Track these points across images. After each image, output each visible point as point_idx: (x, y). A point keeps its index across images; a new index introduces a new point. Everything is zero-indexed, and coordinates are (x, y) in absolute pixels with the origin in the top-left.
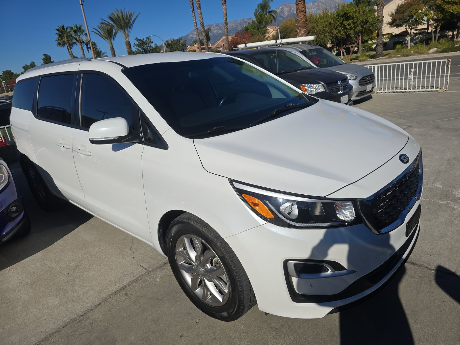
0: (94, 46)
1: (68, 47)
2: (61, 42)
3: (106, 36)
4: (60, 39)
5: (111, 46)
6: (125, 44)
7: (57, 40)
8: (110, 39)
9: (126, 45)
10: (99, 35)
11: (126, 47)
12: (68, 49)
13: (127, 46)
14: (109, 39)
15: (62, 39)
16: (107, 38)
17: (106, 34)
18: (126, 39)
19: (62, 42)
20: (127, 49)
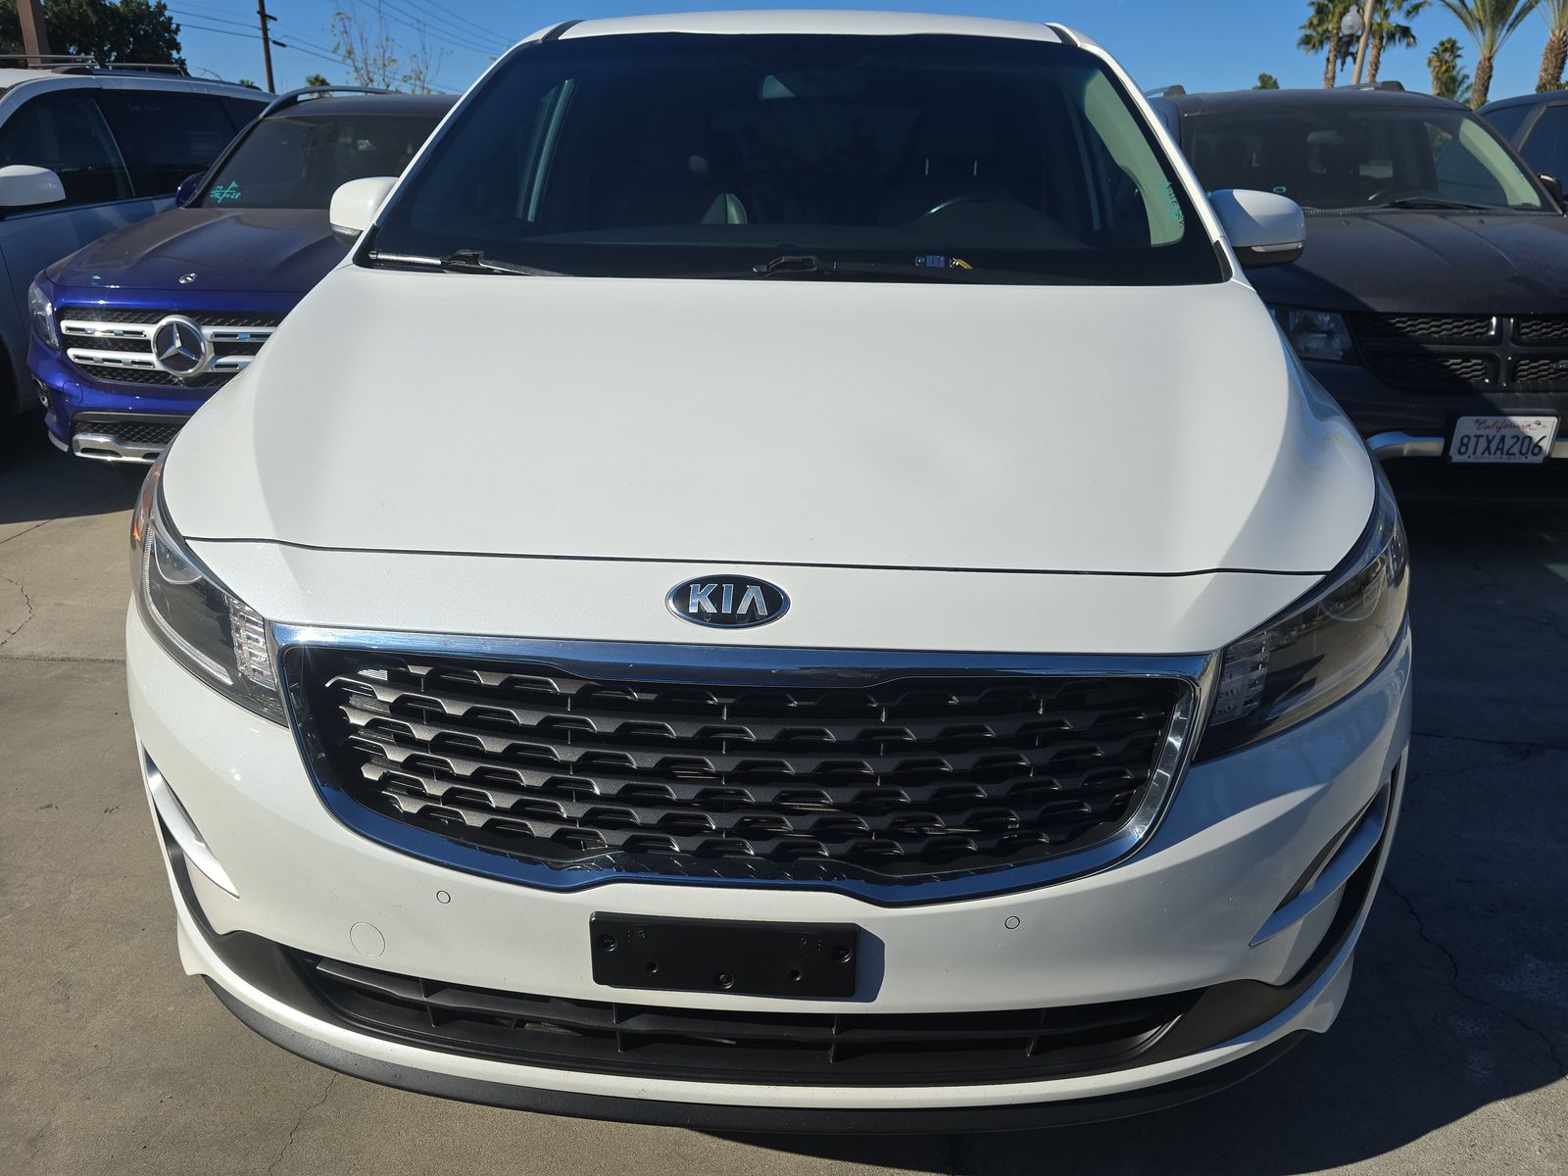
0: (1447, 56)
1: (1330, 52)
2: (1314, 34)
3: (1485, 16)
4: (1315, 22)
5: (1488, 56)
6: (1543, 51)
7: (1304, 27)
8: (1494, 27)
9: (1546, 53)
10: (1455, 11)
11: (1541, 63)
12: (1328, 59)
13: (1547, 58)
14: (1488, 30)
15: (1321, 22)
16: (1481, 25)
17: (1488, 7)
18: (1557, 33)
19: (1318, 34)
20: (1545, 70)
